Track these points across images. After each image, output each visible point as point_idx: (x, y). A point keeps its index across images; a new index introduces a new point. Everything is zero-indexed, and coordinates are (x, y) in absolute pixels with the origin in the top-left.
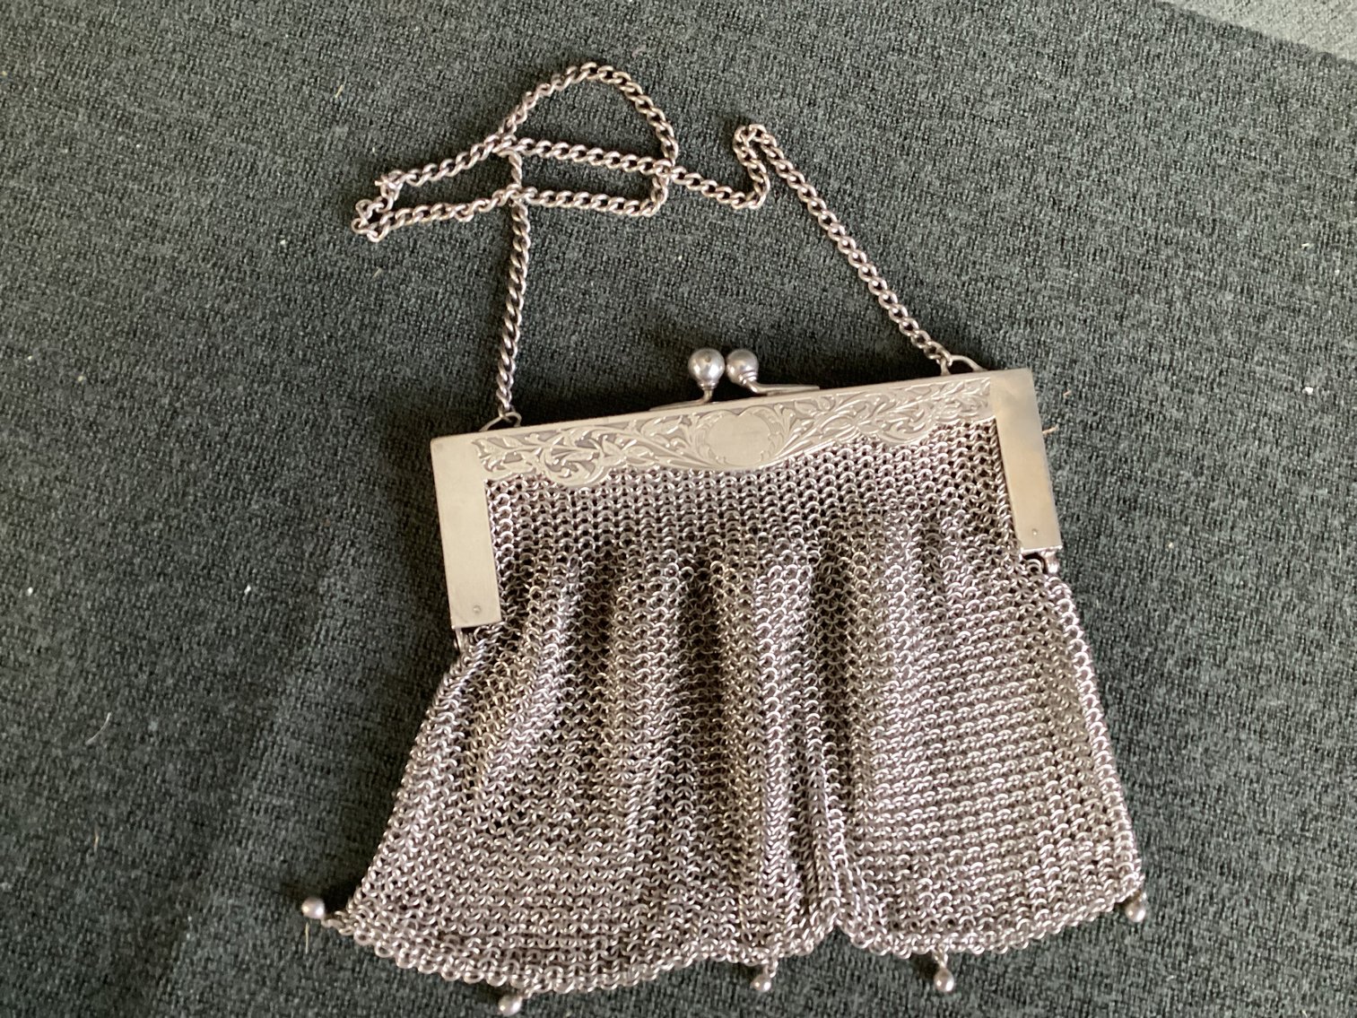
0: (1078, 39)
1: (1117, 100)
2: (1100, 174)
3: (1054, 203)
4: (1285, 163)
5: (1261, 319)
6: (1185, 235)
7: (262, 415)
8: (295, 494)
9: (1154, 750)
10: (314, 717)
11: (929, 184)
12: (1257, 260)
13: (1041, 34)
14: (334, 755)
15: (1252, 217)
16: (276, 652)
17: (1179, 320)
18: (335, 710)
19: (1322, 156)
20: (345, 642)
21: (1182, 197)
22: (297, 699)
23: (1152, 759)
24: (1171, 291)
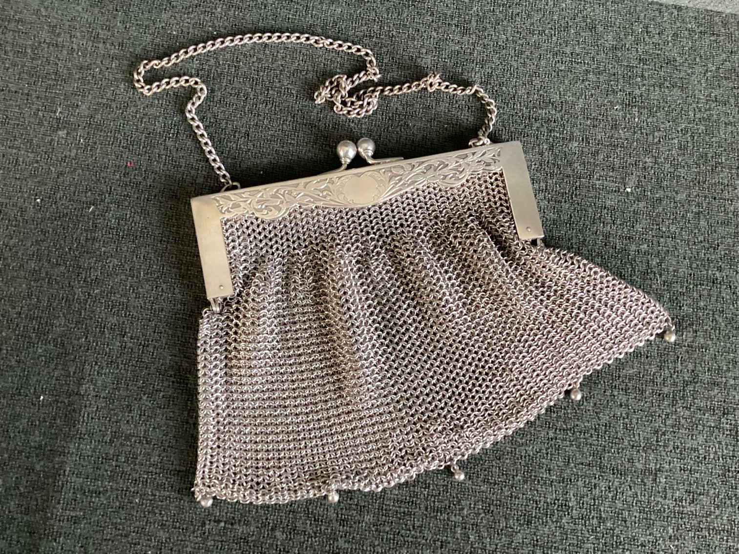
0: (471, 12)
1: (497, 43)
2: (493, 87)
3: (469, 108)
4: (599, 63)
5: (595, 154)
6: (546, 114)
7: (38, 299)
8: (61, 340)
9: (565, 409)
10: (87, 463)
11: (397, 109)
12: (589, 121)
13: (449, 13)
14: (102, 484)
15: (583, 97)
16: (62, 430)
17: (548, 162)
18: (99, 458)
19: (620, 55)
20: (99, 419)
21: (541, 92)
22: (77, 455)
23: (564, 414)
24: (541, 147)
